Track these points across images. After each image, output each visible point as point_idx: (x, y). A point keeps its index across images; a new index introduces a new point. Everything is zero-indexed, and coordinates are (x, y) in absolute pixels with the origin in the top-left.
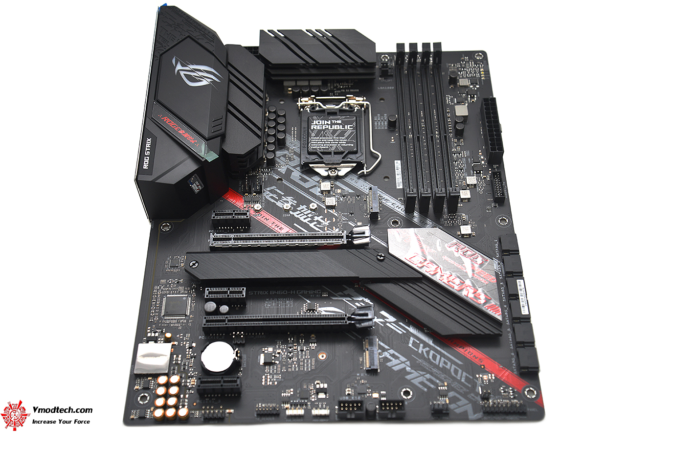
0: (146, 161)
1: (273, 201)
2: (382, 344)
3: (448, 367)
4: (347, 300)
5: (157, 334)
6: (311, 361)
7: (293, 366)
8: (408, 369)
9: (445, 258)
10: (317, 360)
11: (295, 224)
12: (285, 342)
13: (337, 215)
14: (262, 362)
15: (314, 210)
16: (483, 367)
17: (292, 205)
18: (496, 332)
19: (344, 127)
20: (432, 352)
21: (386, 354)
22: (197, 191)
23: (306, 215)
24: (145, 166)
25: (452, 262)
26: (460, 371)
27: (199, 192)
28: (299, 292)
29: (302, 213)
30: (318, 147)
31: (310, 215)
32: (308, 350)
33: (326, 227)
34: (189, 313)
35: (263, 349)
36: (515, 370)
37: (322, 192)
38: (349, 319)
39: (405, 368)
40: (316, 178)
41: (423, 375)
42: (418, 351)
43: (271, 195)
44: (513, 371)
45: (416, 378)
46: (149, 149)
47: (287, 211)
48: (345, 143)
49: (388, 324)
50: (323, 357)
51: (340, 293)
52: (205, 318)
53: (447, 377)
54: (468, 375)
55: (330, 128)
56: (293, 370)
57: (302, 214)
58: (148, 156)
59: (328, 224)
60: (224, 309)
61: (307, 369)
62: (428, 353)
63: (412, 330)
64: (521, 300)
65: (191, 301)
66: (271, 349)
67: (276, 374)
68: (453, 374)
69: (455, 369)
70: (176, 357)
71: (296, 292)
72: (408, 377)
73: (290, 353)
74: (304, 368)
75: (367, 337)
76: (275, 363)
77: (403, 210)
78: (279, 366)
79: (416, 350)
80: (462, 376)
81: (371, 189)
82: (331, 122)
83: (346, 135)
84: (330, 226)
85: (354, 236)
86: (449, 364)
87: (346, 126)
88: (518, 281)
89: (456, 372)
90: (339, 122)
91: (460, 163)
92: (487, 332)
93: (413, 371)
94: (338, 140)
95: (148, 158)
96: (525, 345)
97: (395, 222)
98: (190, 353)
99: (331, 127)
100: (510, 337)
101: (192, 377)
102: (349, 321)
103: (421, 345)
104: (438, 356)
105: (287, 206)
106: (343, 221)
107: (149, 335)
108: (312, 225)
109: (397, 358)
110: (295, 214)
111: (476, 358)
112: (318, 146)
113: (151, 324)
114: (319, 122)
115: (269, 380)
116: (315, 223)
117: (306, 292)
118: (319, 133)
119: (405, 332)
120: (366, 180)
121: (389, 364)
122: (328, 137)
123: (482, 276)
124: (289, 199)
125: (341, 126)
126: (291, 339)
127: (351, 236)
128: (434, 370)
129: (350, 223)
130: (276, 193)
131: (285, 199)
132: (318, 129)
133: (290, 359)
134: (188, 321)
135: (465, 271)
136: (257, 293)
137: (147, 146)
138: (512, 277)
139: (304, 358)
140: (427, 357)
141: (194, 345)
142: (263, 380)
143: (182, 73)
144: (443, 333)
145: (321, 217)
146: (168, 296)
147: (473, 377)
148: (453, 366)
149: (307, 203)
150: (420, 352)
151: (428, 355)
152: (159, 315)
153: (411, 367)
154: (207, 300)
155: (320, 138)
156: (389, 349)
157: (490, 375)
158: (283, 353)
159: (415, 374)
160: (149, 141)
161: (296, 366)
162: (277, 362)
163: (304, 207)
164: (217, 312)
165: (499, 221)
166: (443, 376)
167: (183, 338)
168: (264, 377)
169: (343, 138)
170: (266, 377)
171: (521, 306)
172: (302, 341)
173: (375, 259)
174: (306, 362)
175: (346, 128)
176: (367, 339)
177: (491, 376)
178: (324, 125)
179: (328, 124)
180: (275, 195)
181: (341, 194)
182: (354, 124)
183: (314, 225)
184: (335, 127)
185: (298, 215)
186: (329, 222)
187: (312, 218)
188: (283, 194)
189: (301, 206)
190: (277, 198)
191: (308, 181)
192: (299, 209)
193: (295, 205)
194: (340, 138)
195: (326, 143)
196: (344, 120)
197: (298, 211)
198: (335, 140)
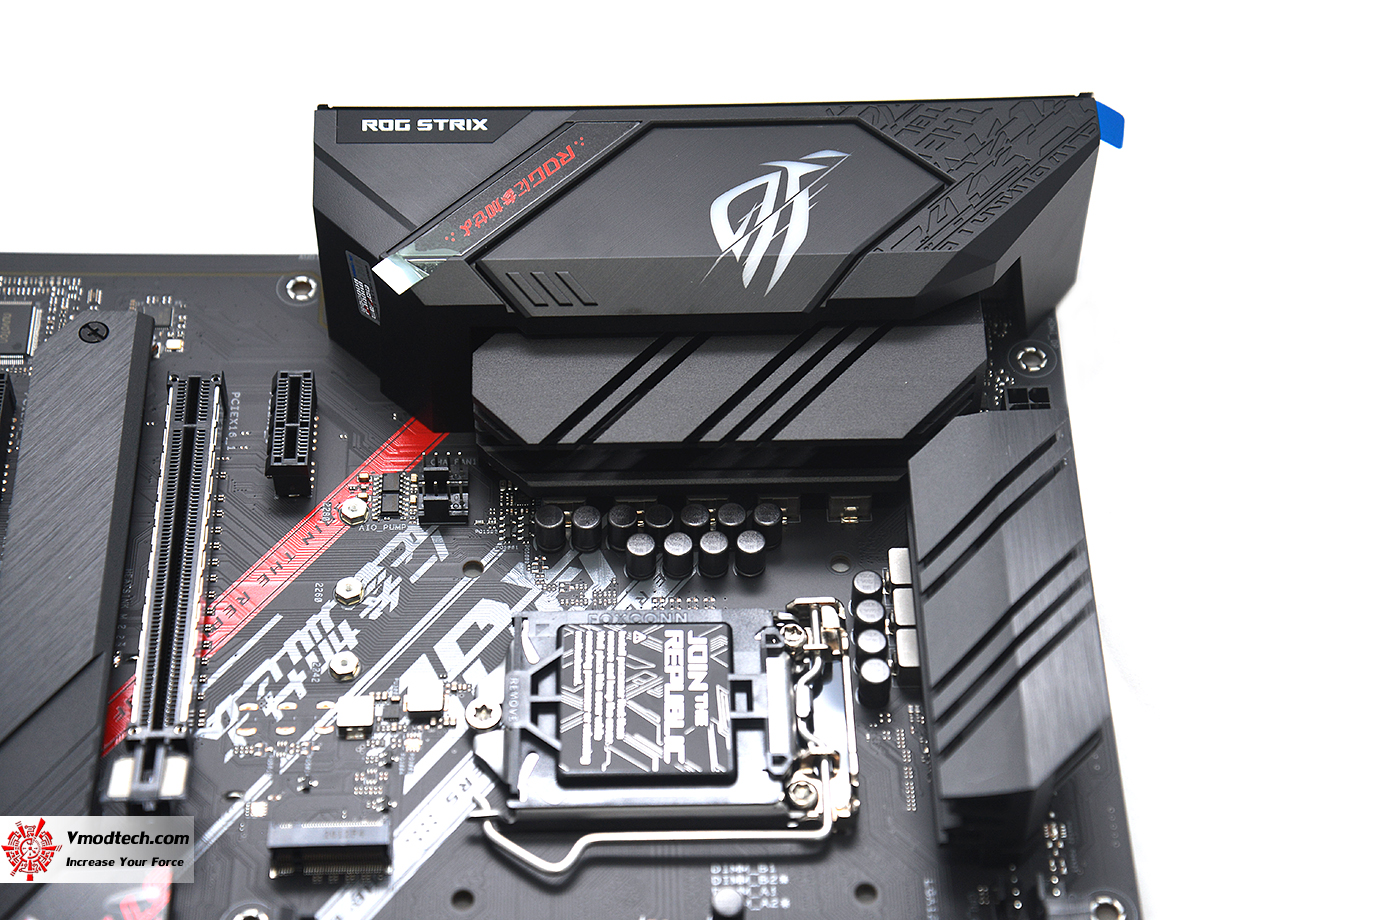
1: (384, 553)
11: (278, 618)
13: (304, 738)
17: (361, 607)
22: (363, 308)
23: (316, 649)
29: (325, 635)
30: (578, 654)
31: (312, 659)
33: (254, 707)
43: (410, 549)
48: (598, 738)
55: (669, 688)
57: (318, 636)
59: (267, 712)
84: (261, 722)
94: (610, 714)
99: (674, 693)
106: (278, 761)
108: (271, 665)
110: (324, 616)
112: (583, 652)
114: (696, 654)
116: (278, 675)
122: (627, 684)
124: (390, 598)
125: (681, 725)
130: (420, 561)
131: (388, 586)
132: (668, 652)
137: (452, 122)
143: (773, 181)
145: (302, 692)
155: (622, 660)
160: (474, 125)
163: (352, 643)
169: (621, 730)
178: (686, 672)
179: (688, 682)
180: (410, 558)
181: (400, 750)
182: (691, 767)
183: (268, 674)
184: (675, 707)
185: (319, 625)
186: (279, 716)
187: (302, 666)
188: (413, 579)
189: (357, 632)
190: (395, 564)
191: (465, 651)
192: (344, 627)
193: (362, 615)
194: (622, 722)
195: (600, 677)
196: (711, 732)
197: (337, 625)
198: (610, 706)
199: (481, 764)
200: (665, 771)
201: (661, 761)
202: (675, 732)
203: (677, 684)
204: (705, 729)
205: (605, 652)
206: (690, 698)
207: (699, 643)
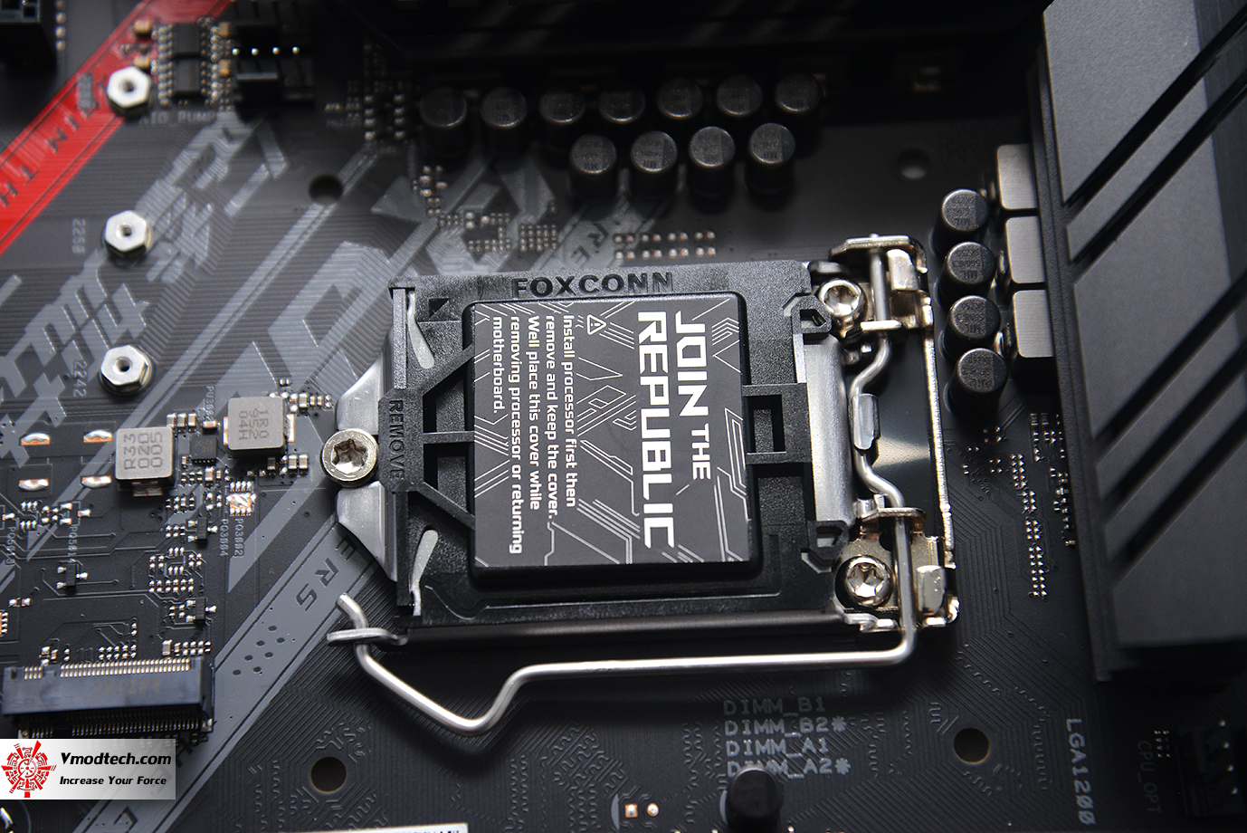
1: (183, 163)
11: (15, 282)
13: (64, 497)
19: (662, 493)
23: (78, 336)
29: (93, 313)
30: (498, 357)
31: (73, 354)
43: (223, 156)
48: (535, 505)
55: (646, 413)
82: (697, 422)
83: (600, 513)
87: (668, 508)
90: (701, 468)
94: (552, 464)
99: (654, 422)
110: (89, 278)
112: (507, 353)
114: (692, 352)
116: (18, 383)
122: (577, 410)
124: (198, 243)
125: (666, 479)
131: (192, 221)
132: (643, 350)
145: (58, 413)
155: (569, 366)
169: (571, 491)
175: (648, 508)
178: (674, 384)
179: (678, 401)
180: (225, 172)
181: (221, 513)
182: (686, 556)
184: (657, 446)
185: (82, 293)
186: (22, 456)
187: (57, 366)
188: (232, 210)
189: (143, 305)
191: (320, 335)
192: (123, 295)
193: (152, 276)
194: (572, 478)
195: (535, 400)
196: (717, 491)
197: (111, 290)
198: (553, 450)
199: (349, 542)
200: (643, 559)
201: (638, 543)
202: (659, 493)
203: (659, 407)
204: (706, 484)
205: (542, 352)
206: (681, 431)
207: (693, 333)
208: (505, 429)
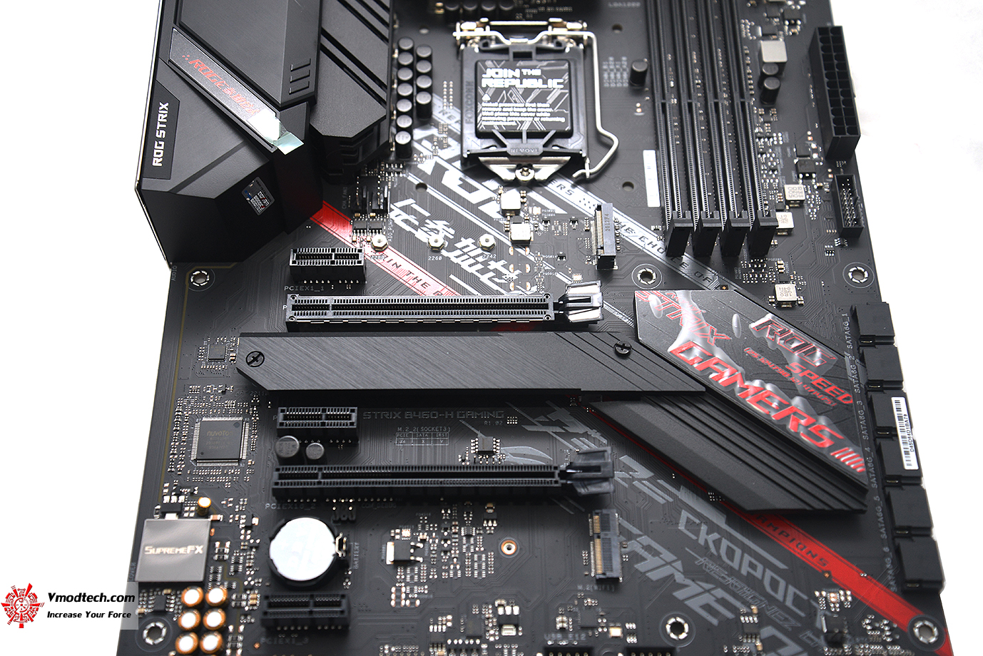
0: (159, 149)
1: (408, 228)
2: (626, 524)
3: (758, 574)
4: (555, 433)
5: (182, 499)
6: (487, 557)
7: (452, 567)
8: (679, 578)
9: (749, 351)
10: (499, 556)
11: (452, 277)
12: (436, 519)
13: (533, 260)
14: (390, 558)
15: (489, 249)
16: (827, 575)
17: (446, 238)
18: (855, 506)
19: (545, 82)
20: (725, 543)
21: (634, 546)
22: (260, 210)
23: (474, 258)
24: (157, 162)
25: (763, 360)
26: (782, 583)
27: (264, 212)
28: (461, 415)
29: (465, 254)
30: (497, 123)
31: (480, 259)
32: (480, 534)
33: (512, 284)
34: (245, 454)
35: (393, 531)
36: (892, 583)
37: (504, 213)
38: (563, 474)
39: (672, 576)
40: (492, 184)
41: (709, 591)
42: (697, 540)
43: (405, 216)
44: (889, 586)
45: (695, 595)
46: (165, 126)
47: (436, 250)
48: (549, 115)
49: (636, 483)
50: (509, 549)
51: (542, 419)
52: (278, 470)
53: (757, 595)
54: (798, 592)
55: (518, 85)
56: (451, 575)
57: (466, 257)
58: (161, 139)
59: (515, 278)
60: (316, 450)
61: (480, 574)
62: (717, 543)
63: (684, 495)
64: (901, 440)
65: (250, 431)
66: (406, 533)
67: (419, 584)
68: (768, 589)
69: (772, 578)
70: (220, 546)
71: (455, 416)
72: (679, 594)
73: (446, 541)
74: (473, 573)
75: (597, 511)
76: (416, 562)
77: (661, 250)
78: (424, 567)
79: (694, 537)
80: (787, 593)
81: (599, 208)
82: (521, 73)
83: (551, 98)
84: (521, 280)
85: (570, 305)
86: (760, 567)
87: (550, 81)
88: (894, 399)
89: (775, 585)
90: (537, 72)
91: (771, 156)
92: (837, 506)
93: (688, 582)
94: (535, 110)
95: (162, 143)
96: (913, 532)
97: (646, 275)
98: (248, 537)
99: (521, 83)
100: (880, 514)
101: (252, 588)
102: (561, 479)
103: (704, 528)
104: (738, 552)
105: (436, 240)
106: (546, 271)
107: (166, 499)
108: (484, 279)
109: (656, 553)
110: (451, 255)
111: (813, 556)
112: (495, 121)
113: (170, 476)
114: (497, 73)
115: (403, 596)
116: (492, 274)
117: (474, 416)
118: (497, 95)
119: (671, 500)
120: (587, 189)
121: (640, 567)
122: (516, 102)
123: (824, 390)
124: (440, 225)
125: (540, 81)
126: (446, 512)
127: (563, 305)
128: (730, 580)
129: (558, 276)
130: (414, 212)
131: (431, 225)
132: (496, 86)
133: (446, 552)
134: (243, 471)
135: (790, 379)
136: (379, 415)
137: (159, 120)
138: (881, 390)
139: (472, 551)
140: (715, 553)
141: (255, 521)
142: (393, 596)
144: (749, 505)
145: (502, 262)
146: (204, 419)
147: (808, 595)
148: (769, 573)
149: (476, 233)
150: (701, 542)
151: (718, 548)
152: (187, 459)
153: (686, 573)
154: (281, 433)
155: (501, 105)
156: (640, 536)
157: (842, 592)
158: (431, 541)
159: (694, 588)
160: (164, 109)
161: (458, 567)
162: (420, 559)
163: (470, 241)
164: (301, 458)
165: (850, 274)
166: (748, 593)
167: (234, 506)
168: (393, 589)
169: (544, 105)
170: (399, 590)
171: (903, 451)
172: (468, 517)
173: (611, 352)
174: (476, 559)
175: (550, 86)
176: (597, 514)
177: (845, 595)
178: (508, 78)
179: (514, 77)
180: (412, 216)
181: (540, 216)
182: (566, 77)
183: (490, 279)
184: (528, 83)
185: (457, 257)
186: (518, 272)
187: (485, 263)
188: (427, 214)
189: (462, 239)
190: (417, 223)
191: (476, 189)
192: (459, 245)
193: (452, 237)
194: (539, 105)
195: (511, 114)
196: (545, 69)
197: (457, 249)
198: (529, 110)
199: (551, 179)
201: (561, 90)
203: (515, 82)
204: (542, 71)
205: (495, 112)
206: (524, 77)
207: (490, 72)
208: (522, 122)
